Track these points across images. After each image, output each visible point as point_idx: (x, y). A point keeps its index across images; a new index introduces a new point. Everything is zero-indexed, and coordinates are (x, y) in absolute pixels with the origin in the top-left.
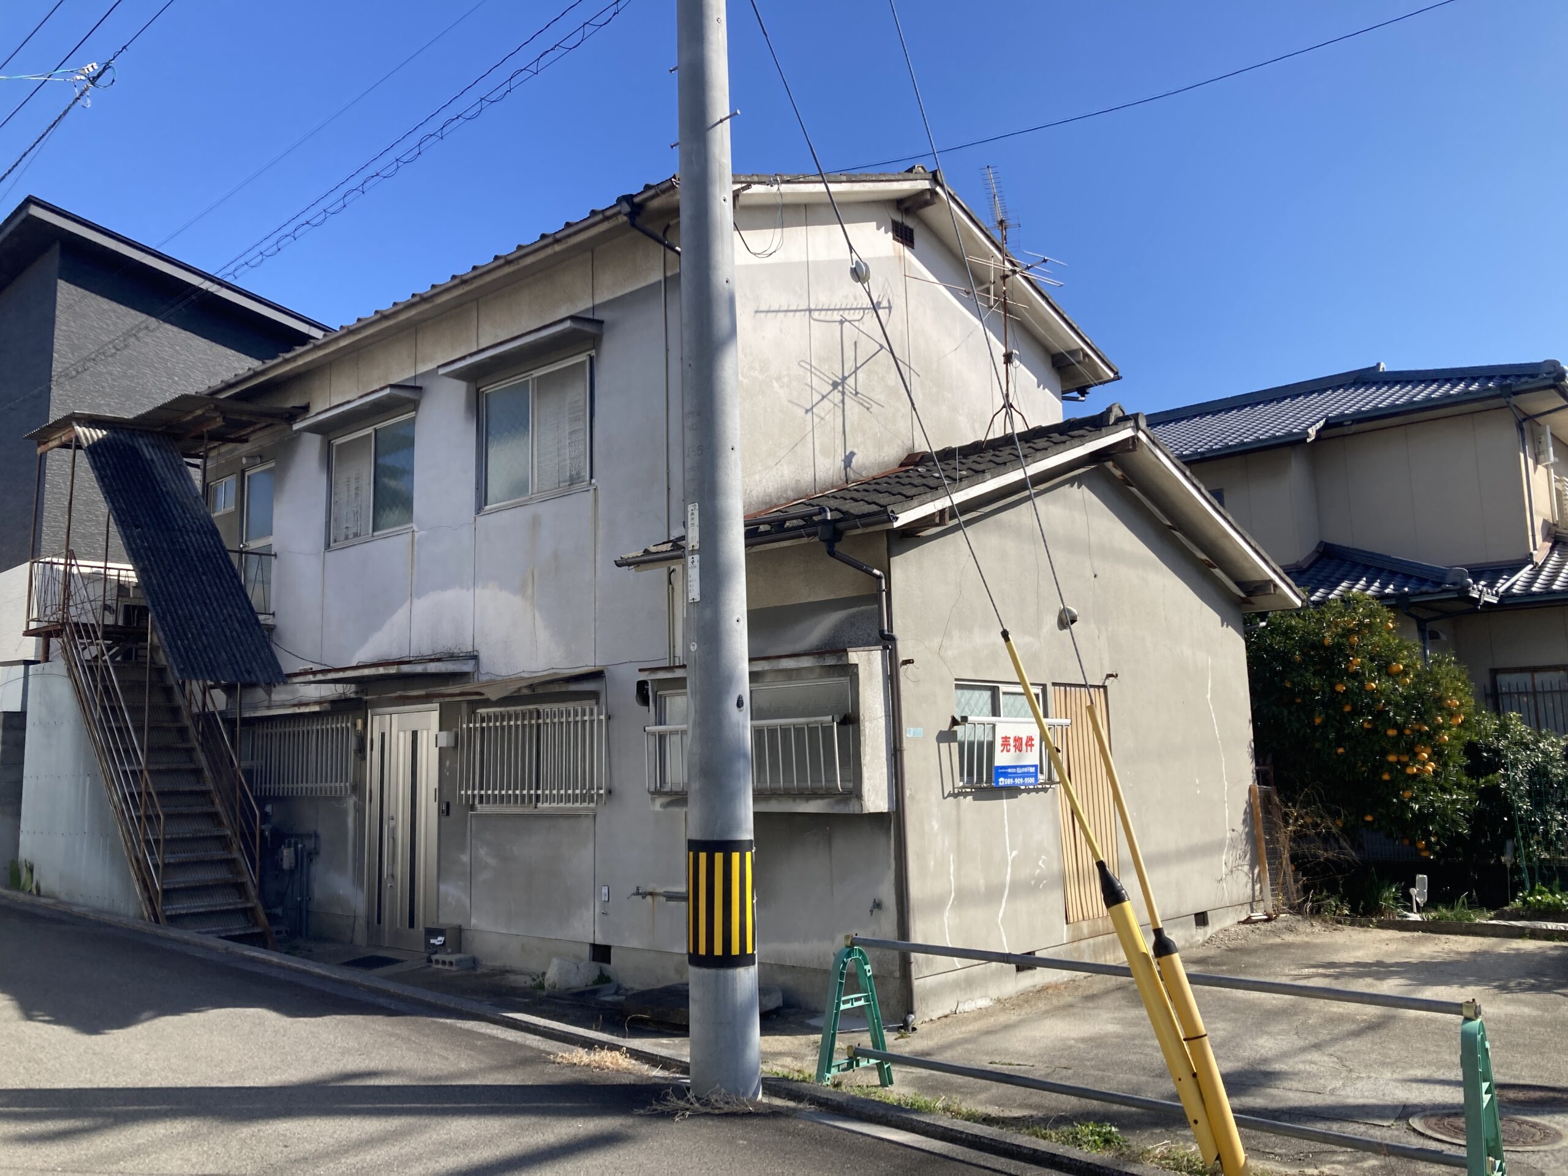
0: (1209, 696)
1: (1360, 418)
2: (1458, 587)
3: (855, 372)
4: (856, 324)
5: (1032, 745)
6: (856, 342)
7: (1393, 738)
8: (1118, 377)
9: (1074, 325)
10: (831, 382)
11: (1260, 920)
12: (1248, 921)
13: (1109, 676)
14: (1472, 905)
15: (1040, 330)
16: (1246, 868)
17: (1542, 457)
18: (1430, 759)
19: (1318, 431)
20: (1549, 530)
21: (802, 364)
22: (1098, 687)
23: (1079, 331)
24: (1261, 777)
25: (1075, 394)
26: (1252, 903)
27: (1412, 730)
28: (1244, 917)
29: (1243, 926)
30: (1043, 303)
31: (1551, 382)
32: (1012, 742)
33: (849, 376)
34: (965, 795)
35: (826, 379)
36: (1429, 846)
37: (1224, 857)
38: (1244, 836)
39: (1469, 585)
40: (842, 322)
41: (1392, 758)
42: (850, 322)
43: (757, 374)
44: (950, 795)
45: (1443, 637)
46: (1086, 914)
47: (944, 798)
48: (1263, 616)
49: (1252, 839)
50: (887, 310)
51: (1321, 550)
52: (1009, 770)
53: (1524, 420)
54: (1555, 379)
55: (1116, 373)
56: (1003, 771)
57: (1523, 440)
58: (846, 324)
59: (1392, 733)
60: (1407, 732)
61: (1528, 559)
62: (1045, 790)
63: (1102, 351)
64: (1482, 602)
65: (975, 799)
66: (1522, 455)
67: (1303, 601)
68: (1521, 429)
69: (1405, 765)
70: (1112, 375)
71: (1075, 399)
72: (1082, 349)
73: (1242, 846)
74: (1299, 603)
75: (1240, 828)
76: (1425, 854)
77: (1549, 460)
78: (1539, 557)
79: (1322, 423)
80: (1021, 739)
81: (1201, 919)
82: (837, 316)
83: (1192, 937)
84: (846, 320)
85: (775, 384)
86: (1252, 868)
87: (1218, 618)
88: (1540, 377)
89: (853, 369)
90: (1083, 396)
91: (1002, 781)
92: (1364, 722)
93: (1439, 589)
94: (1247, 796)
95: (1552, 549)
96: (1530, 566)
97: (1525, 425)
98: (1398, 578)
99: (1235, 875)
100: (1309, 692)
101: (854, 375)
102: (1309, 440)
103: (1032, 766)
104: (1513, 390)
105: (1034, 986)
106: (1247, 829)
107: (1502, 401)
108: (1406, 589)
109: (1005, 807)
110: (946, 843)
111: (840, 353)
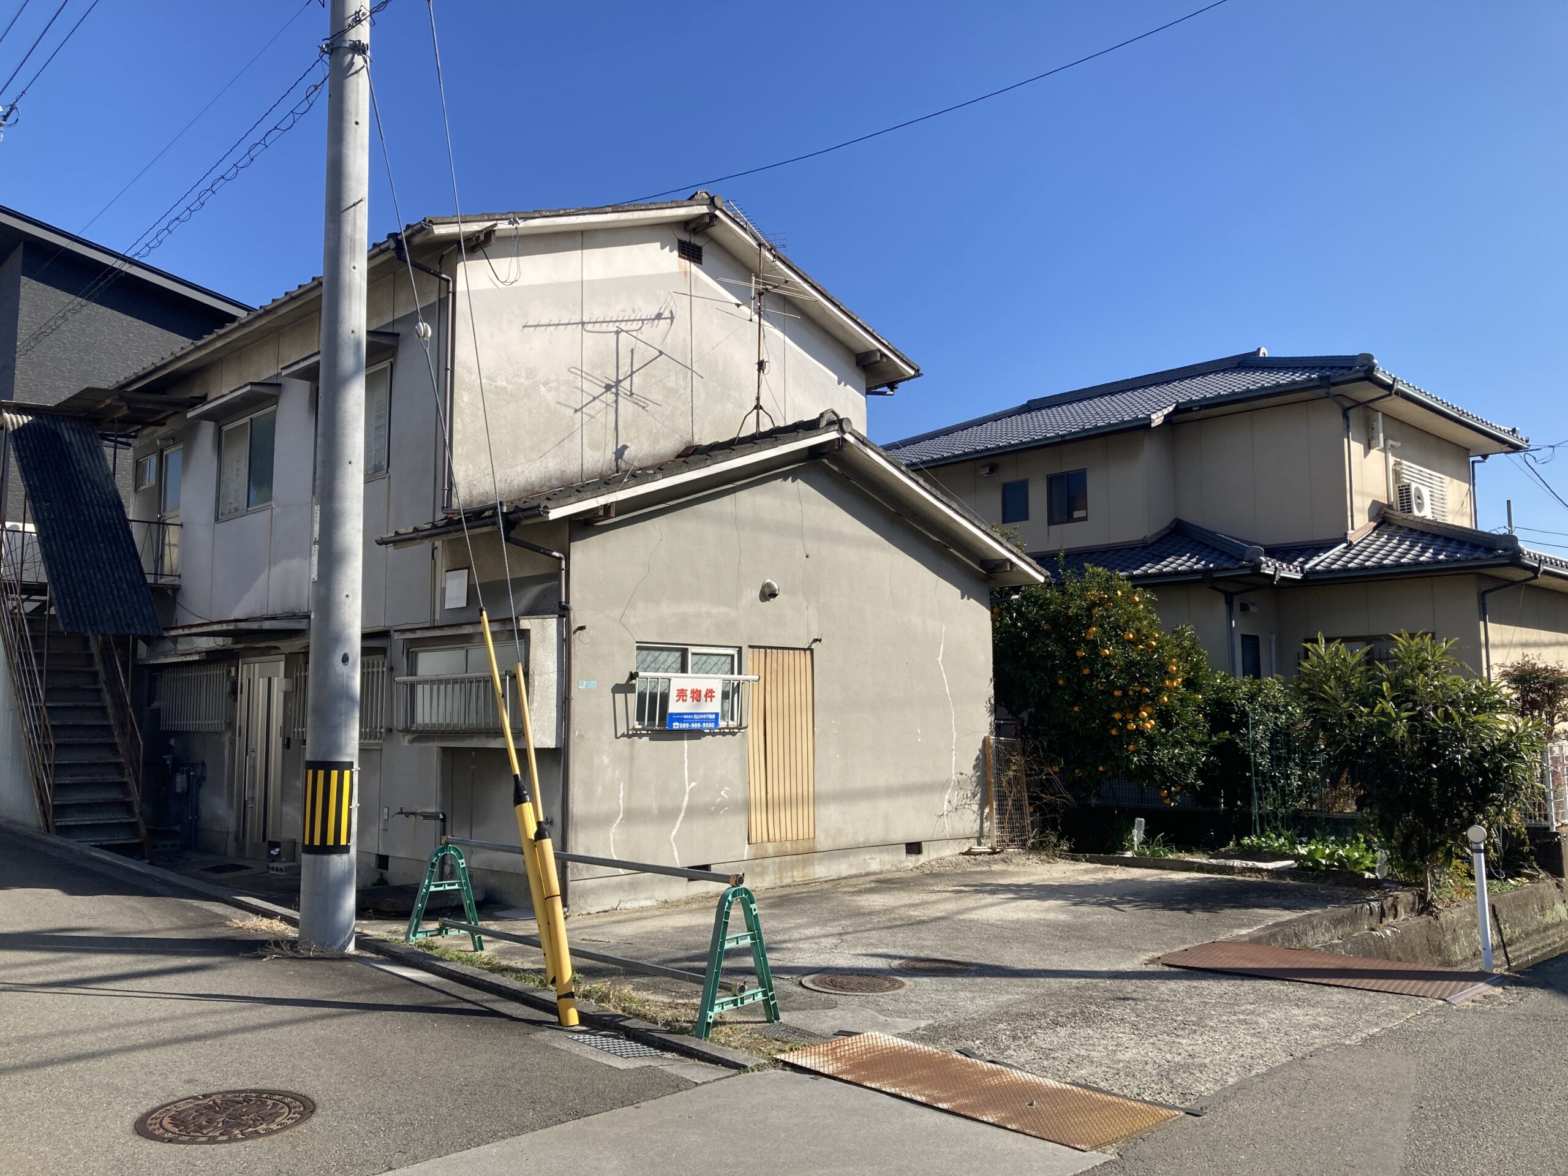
0: (940, 659)
1: (1207, 404)
2: (1252, 564)
3: (631, 376)
4: (634, 334)
5: (712, 697)
6: (632, 350)
7: (1118, 697)
8: (918, 373)
9: (868, 328)
10: (604, 385)
11: (984, 853)
12: (969, 853)
13: (815, 640)
14: (1166, 843)
15: (839, 334)
16: (975, 807)
17: (1373, 442)
18: (1150, 717)
19: (1166, 416)
20: (1381, 509)
21: (573, 370)
22: (804, 650)
23: (875, 334)
24: (998, 729)
25: (885, 389)
26: (980, 838)
27: (1134, 692)
28: (966, 849)
29: (961, 857)
30: (835, 310)
31: (1362, 374)
32: (689, 693)
33: (624, 379)
34: (641, 736)
35: (598, 382)
36: (1170, 795)
37: (947, 797)
38: (974, 779)
39: (1261, 563)
40: (617, 333)
41: (1117, 716)
42: (627, 332)
43: (522, 380)
44: (623, 735)
45: (1253, 609)
46: (771, 836)
47: (616, 738)
48: (1016, 590)
49: (983, 782)
50: (669, 321)
51: (1173, 526)
52: (685, 717)
53: (1349, 409)
54: (1365, 371)
55: (917, 371)
56: (679, 717)
57: (1348, 427)
58: (622, 335)
59: (1117, 693)
60: (1131, 693)
61: (1344, 539)
62: (734, 734)
63: (901, 350)
64: (1277, 577)
65: (651, 739)
66: (1346, 440)
67: (1046, 577)
68: (1346, 416)
69: (1126, 722)
70: (912, 372)
71: (884, 393)
72: (879, 350)
73: (970, 788)
74: (1042, 579)
75: (969, 770)
76: (1167, 801)
77: (1379, 445)
78: (1353, 536)
79: (1171, 409)
80: (700, 691)
81: (914, 848)
82: (613, 327)
83: (901, 862)
84: (623, 331)
85: (542, 389)
86: (982, 808)
87: (958, 592)
88: (1354, 369)
89: (629, 373)
90: (892, 390)
91: (676, 725)
92: (1099, 684)
93: (1237, 566)
94: (980, 745)
95: (1375, 529)
96: (1345, 545)
97: (1352, 413)
98: (1215, 554)
99: (959, 812)
100: (1051, 656)
101: (629, 379)
102: (1153, 425)
103: (712, 714)
104: (1331, 381)
105: (707, 893)
106: (978, 774)
107: (1321, 392)
108: (1211, 566)
109: (686, 747)
110: (617, 773)
111: (615, 360)
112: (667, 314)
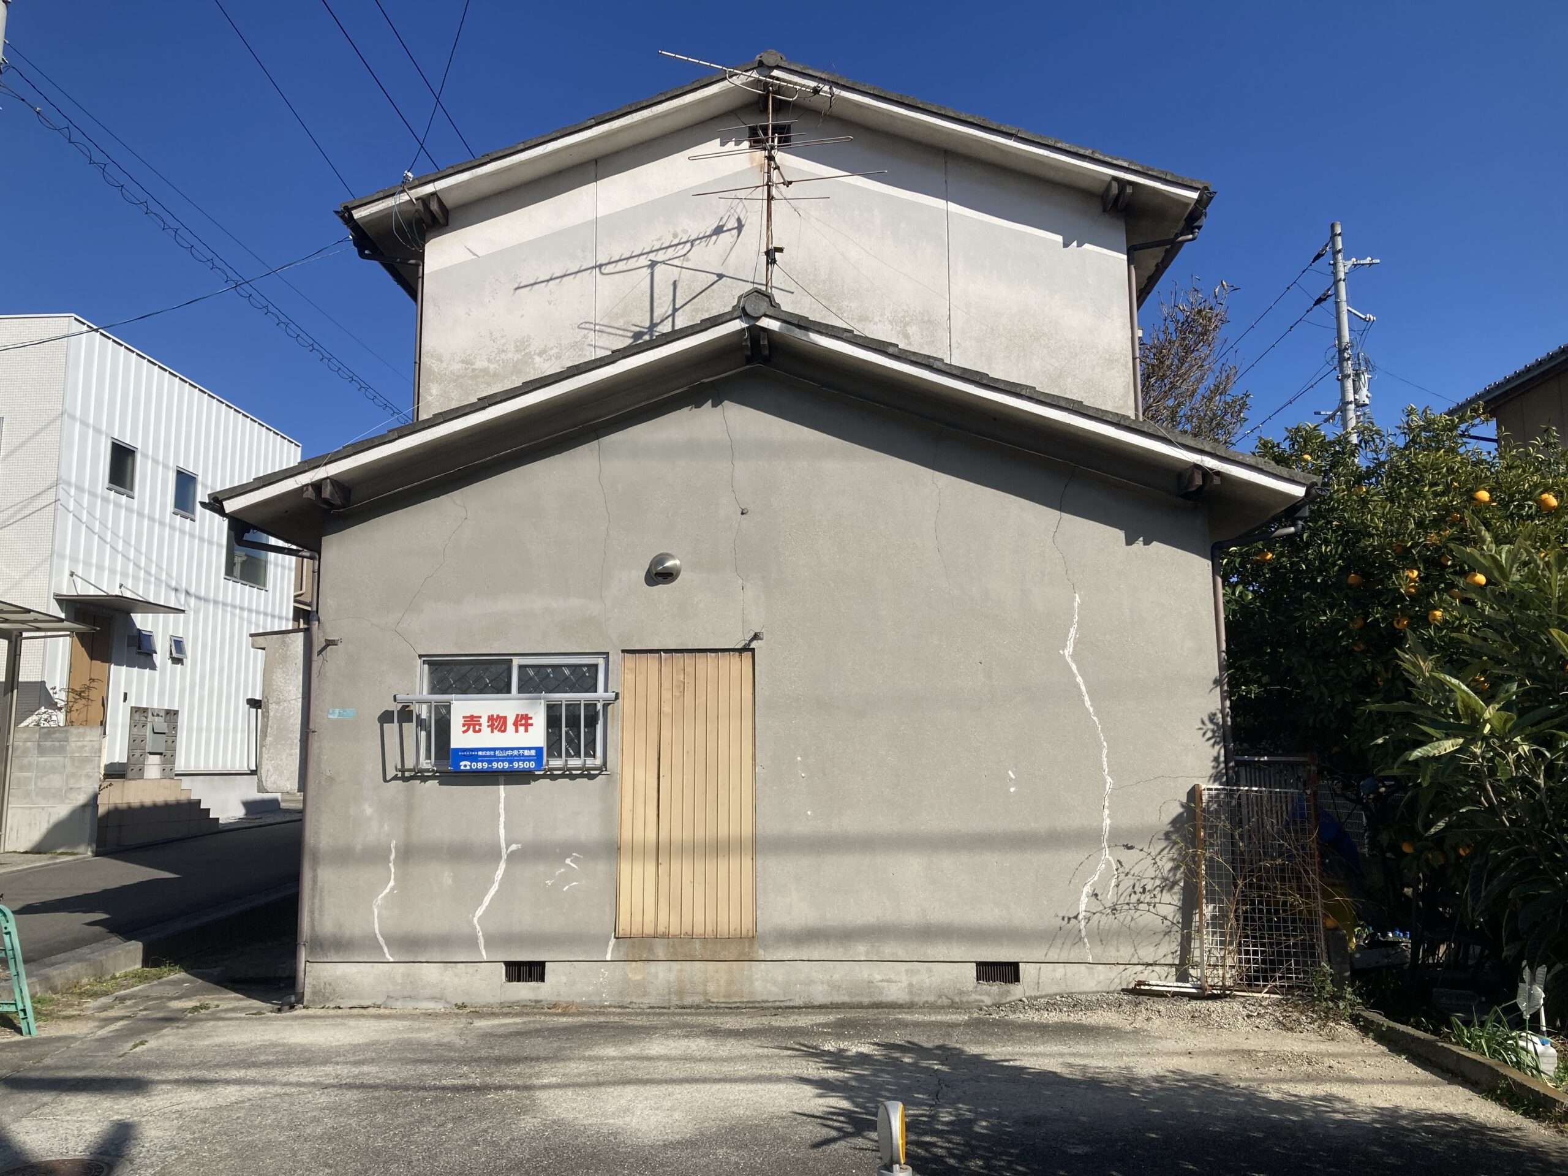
0: (1068, 652)
3: (673, 315)
4: (676, 262)
5: (527, 726)
6: (675, 284)
10: (631, 334)
13: (760, 635)
21: (583, 326)
22: (740, 651)
28: (1134, 984)
32: (484, 721)
33: (662, 321)
34: (424, 779)
35: (618, 332)
37: (1090, 886)
40: (653, 264)
42: (663, 262)
43: (510, 355)
44: (395, 778)
46: (663, 930)
47: (385, 780)
50: (735, 232)
52: (480, 753)
56: (471, 754)
58: (659, 269)
65: (441, 784)
73: (1154, 872)
74: (1299, 491)
80: (505, 718)
81: (998, 972)
82: (644, 261)
83: (964, 993)
84: (658, 262)
85: (537, 359)
86: (1188, 908)
87: (1121, 535)
89: (670, 312)
91: (465, 765)
99: (1123, 916)
101: (670, 319)
103: (530, 749)
109: (502, 794)
110: (386, 827)
111: (648, 303)
112: (733, 223)
